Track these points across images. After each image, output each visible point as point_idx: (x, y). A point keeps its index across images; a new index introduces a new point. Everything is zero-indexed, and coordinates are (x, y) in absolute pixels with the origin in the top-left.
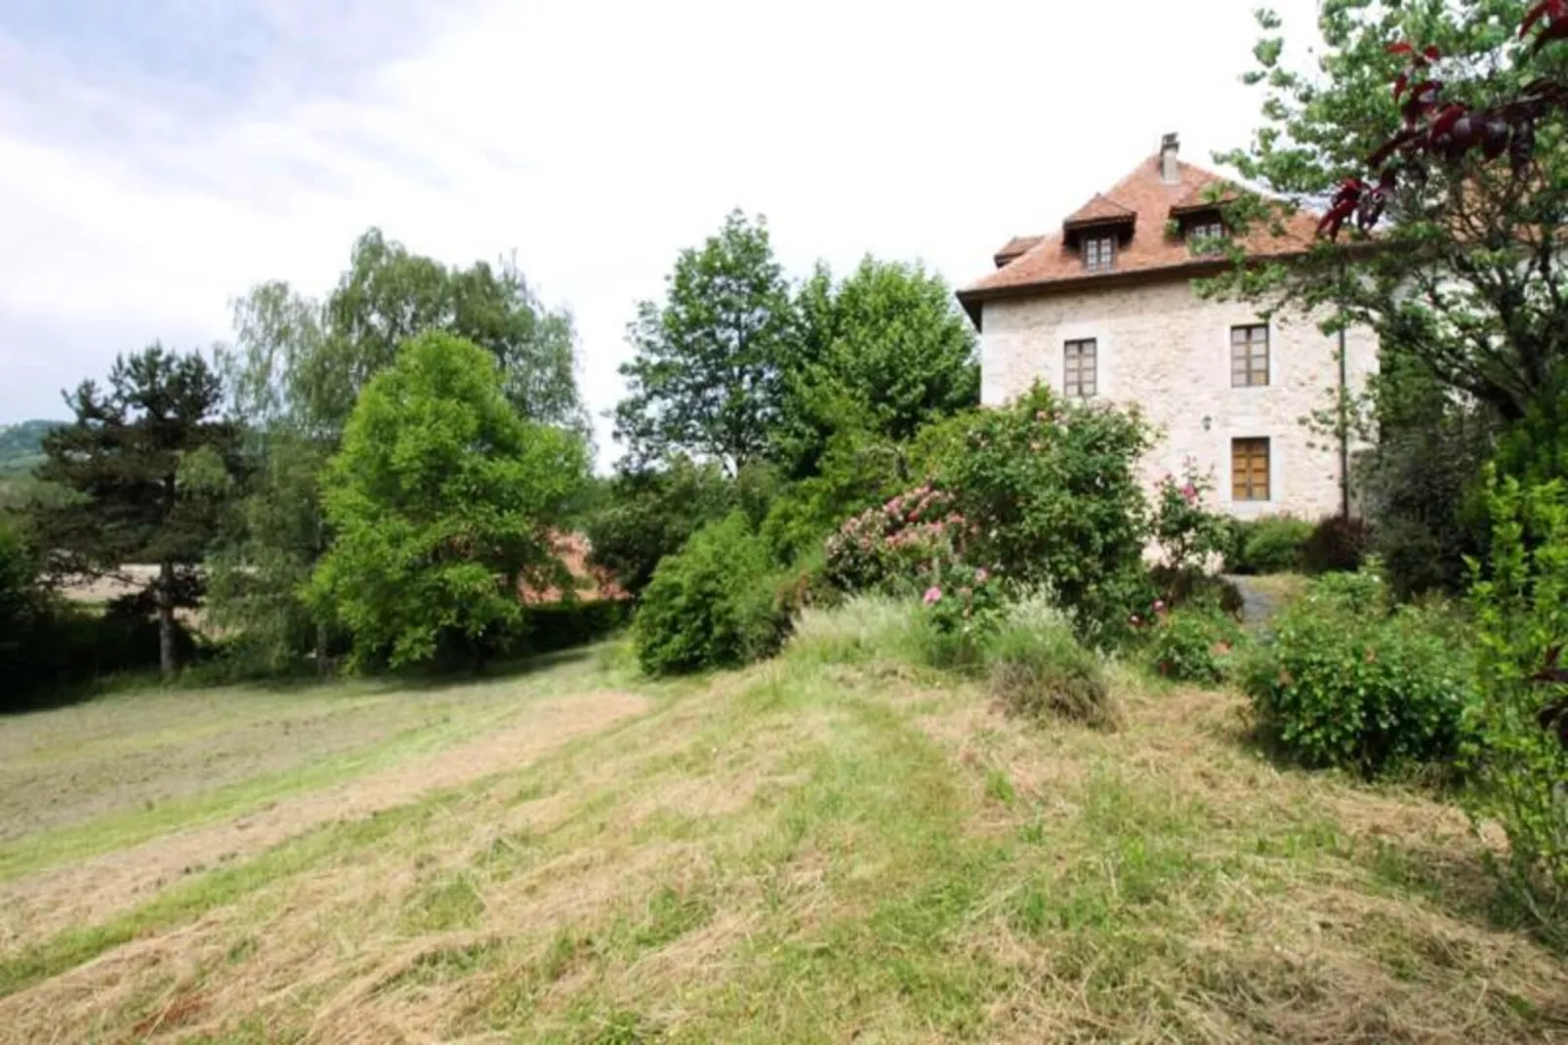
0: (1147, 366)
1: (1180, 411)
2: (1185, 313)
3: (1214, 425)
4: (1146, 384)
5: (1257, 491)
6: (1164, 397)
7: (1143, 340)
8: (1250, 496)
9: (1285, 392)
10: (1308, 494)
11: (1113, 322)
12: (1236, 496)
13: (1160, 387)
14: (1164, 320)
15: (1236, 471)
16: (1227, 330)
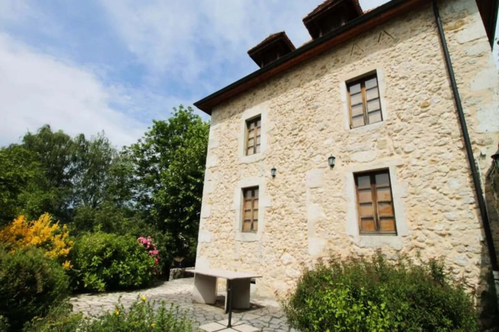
0: (289, 126)
1: (311, 156)
2: (313, 82)
3: (337, 163)
4: (290, 139)
5: (384, 224)
6: (300, 146)
7: (288, 108)
8: (378, 230)
9: (398, 124)
10: (439, 227)
11: (269, 102)
12: (362, 231)
13: (298, 139)
14: (300, 91)
15: (361, 204)
16: (343, 86)
